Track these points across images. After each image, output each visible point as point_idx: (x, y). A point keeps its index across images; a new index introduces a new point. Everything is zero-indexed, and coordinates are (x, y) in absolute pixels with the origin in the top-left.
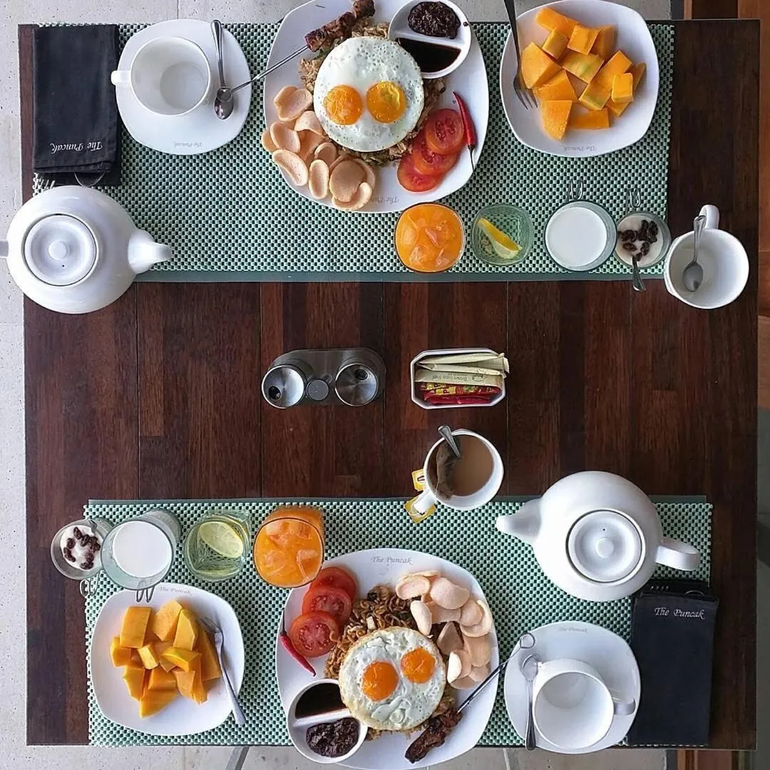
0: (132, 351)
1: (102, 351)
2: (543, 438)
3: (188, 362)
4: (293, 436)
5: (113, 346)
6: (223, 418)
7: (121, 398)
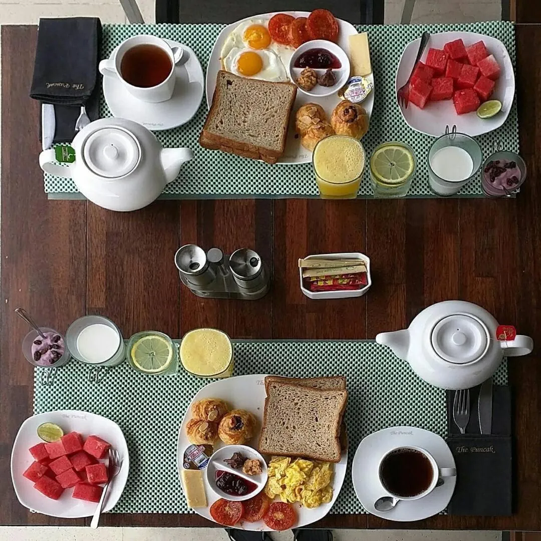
0: (82, 248)
1: (59, 248)
2: (393, 311)
3: (124, 256)
4: (204, 308)
5: (68, 244)
6: (150, 295)
7: (73, 281)
